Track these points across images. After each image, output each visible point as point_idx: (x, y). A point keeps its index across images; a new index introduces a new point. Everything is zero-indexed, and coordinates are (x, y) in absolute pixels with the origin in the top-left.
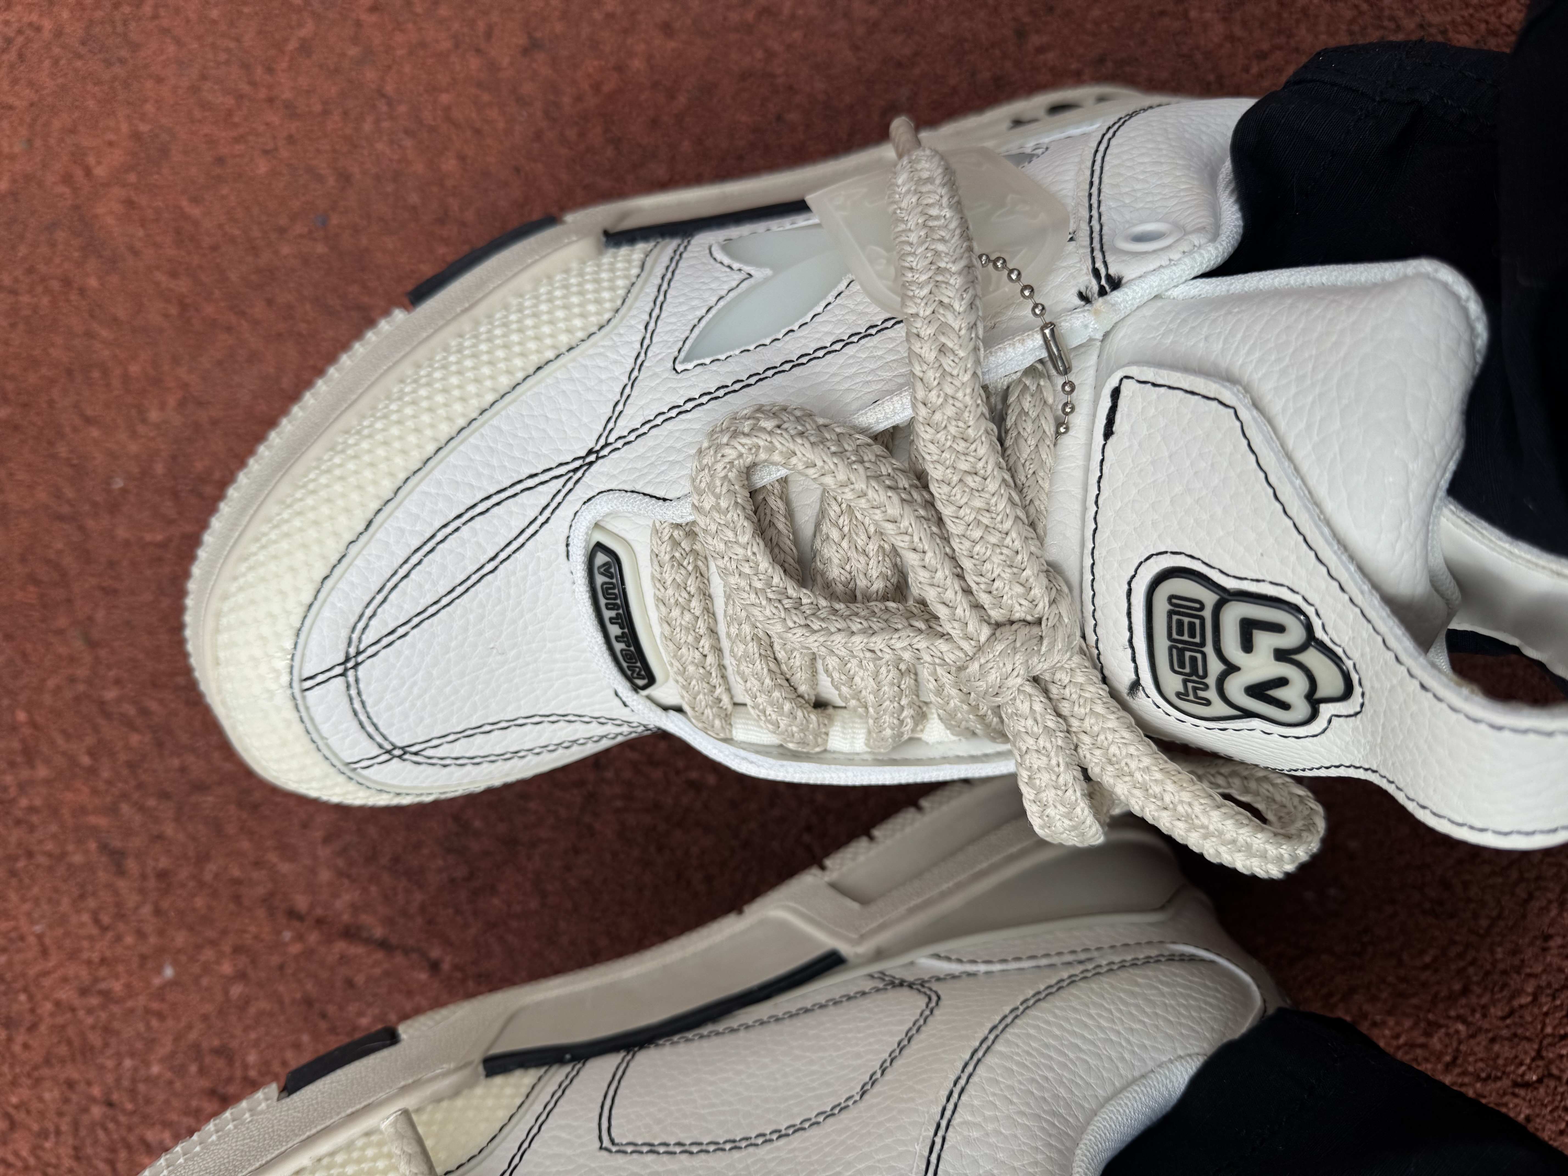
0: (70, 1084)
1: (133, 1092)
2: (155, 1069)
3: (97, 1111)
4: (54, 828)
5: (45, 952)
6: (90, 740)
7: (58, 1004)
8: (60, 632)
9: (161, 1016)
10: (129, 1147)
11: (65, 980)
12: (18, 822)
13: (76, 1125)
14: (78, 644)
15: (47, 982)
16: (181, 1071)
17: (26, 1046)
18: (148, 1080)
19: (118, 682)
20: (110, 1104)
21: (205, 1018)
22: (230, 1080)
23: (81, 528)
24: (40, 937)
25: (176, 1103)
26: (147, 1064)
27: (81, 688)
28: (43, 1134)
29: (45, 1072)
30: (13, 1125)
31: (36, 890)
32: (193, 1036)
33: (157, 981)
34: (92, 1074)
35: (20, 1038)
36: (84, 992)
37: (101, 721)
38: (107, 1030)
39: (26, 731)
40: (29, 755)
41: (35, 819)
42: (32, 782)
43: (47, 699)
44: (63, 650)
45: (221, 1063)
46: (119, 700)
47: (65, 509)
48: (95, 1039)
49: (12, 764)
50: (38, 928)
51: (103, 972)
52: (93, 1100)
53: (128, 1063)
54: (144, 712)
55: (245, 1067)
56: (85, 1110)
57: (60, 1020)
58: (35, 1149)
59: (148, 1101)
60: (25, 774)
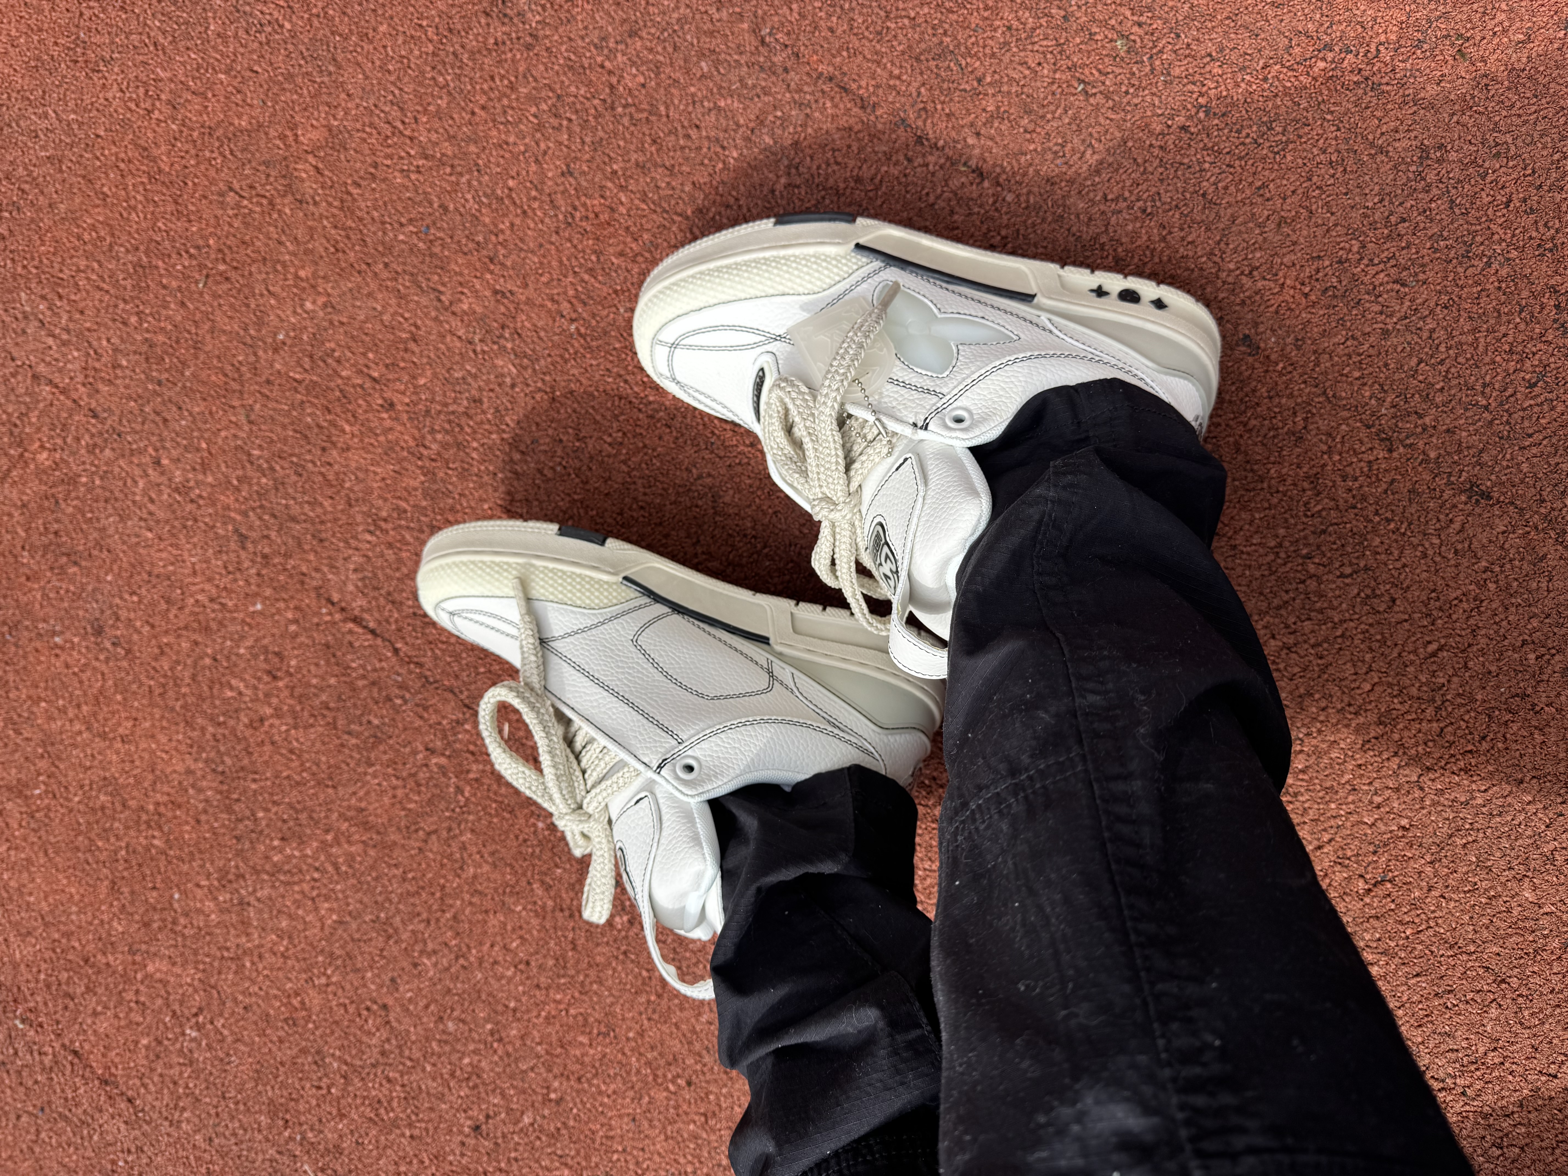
0: (196, 643)
1: (228, 658)
2: (242, 651)
3: (208, 661)
4: (211, 511)
5: (195, 573)
6: (240, 473)
7: (197, 601)
8: (234, 407)
9: (251, 627)
10: (221, 684)
11: (203, 590)
12: (192, 501)
13: (195, 664)
14: (243, 419)
15: (194, 588)
16: (255, 657)
17: (176, 616)
18: (237, 655)
19: (260, 447)
20: (215, 660)
21: (273, 635)
22: (279, 669)
23: (255, 354)
24: (194, 564)
25: (250, 671)
26: (238, 647)
27: (239, 442)
28: (178, 662)
29: (184, 633)
30: (162, 653)
31: (195, 540)
32: (265, 641)
33: (251, 609)
34: (209, 643)
35: (174, 611)
36: (212, 600)
37: (248, 465)
38: (221, 623)
39: (206, 454)
40: (205, 468)
41: (201, 502)
42: (203, 483)
43: (220, 441)
44: (233, 419)
45: (276, 660)
46: (259, 457)
47: (248, 340)
48: (214, 626)
49: (194, 469)
50: (193, 560)
51: (224, 594)
52: (207, 655)
53: (229, 643)
54: (272, 469)
55: (289, 666)
56: (202, 658)
57: (197, 610)
58: (172, 669)
59: (235, 665)
60: (200, 477)
